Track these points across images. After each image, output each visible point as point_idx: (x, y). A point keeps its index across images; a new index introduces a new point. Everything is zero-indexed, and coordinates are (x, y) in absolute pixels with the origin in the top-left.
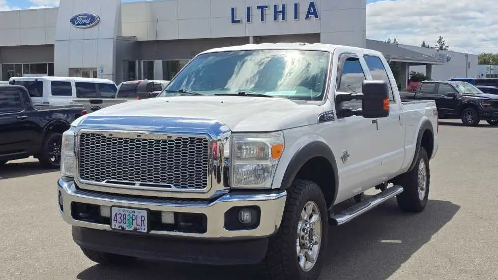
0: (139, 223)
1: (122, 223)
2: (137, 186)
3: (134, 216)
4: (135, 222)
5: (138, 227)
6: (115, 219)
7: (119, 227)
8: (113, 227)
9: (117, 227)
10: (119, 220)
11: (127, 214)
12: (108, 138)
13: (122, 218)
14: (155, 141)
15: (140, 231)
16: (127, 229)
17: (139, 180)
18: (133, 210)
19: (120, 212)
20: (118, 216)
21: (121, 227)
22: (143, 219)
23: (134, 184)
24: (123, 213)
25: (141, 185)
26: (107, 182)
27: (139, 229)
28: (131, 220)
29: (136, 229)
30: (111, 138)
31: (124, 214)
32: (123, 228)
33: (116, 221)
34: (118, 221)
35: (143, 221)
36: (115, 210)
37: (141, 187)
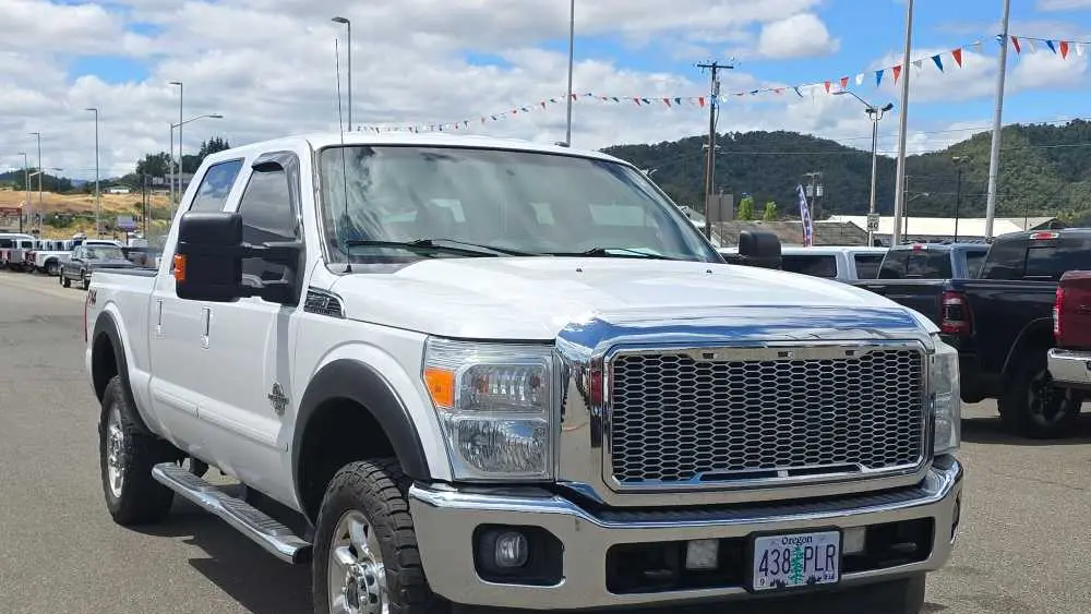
0: (821, 564)
1: (781, 572)
2: (783, 477)
3: (809, 551)
4: (810, 564)
5: (817, 575)
6: (764, 567)
7: (772, 584)
8: (757, 586)
9: (767, 586)
10: (772, 567)
11: (792, 547)
12: (699, 365)
13: (781, 560)
14: (822, 363)
15: (823, 582)
16: (791, 584)
17: (786, 462)
18: (806, 535)
19: (774, 548)
20: (771, 558)
21: (778, 582)
22: (830, 553)
23: (774, 474)
24: (782, 548)
25: (791, 473)
26: (704, 478)
27: (819, 580)
28: (802, 561)
29: (812, 580)
30: (708, 365)
31: (787, 550)
32: (781, 585)
33: (766, 570)
34: (770, 569)
35: (832, 557)
36: (761, 545)
37: (793, 478)
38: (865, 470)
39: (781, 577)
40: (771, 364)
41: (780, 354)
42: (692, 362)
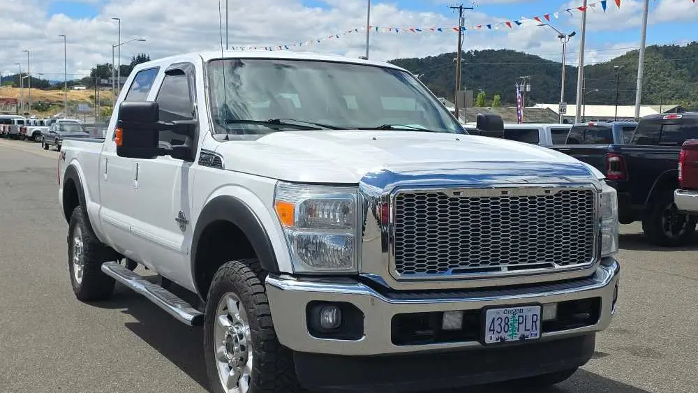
0: (529, 327)
1: (503, 331)
2: (505, 271)
3: (521, 318)
4: (521, 327)
5: (527, 333)
6: (492, 328)
7: (497, 340)
8: (488, 341)
9: (494, 341)
10: (497, 328)
11: (510, 316)
12: (451, 200)
13: (503, 324)
14: (529, 198)
15: (530, 338)
16: (509, 339)
17: (507, 262)
18: (519, 308)
19: (500, 316)
20: (497, 323)
21: (501, 338)
22: (535, 320)
23: (499, 269)
24: (504, 316)
25: (510, 268)
26: (454, 272)
27: (527, 337)
28: (516, 325)
29: (523, 337)
30: (457, 199)
31: (507, 317)
32: (503, 340)
33: (493, 330)
34: (496, 330)
35: (535, 322)
36: (490, 314)
37: (511, 272)
38: (557, 266)
39: (503, 335)
40: (497, 198)
41: (503, 192)
42: (446, 197)
